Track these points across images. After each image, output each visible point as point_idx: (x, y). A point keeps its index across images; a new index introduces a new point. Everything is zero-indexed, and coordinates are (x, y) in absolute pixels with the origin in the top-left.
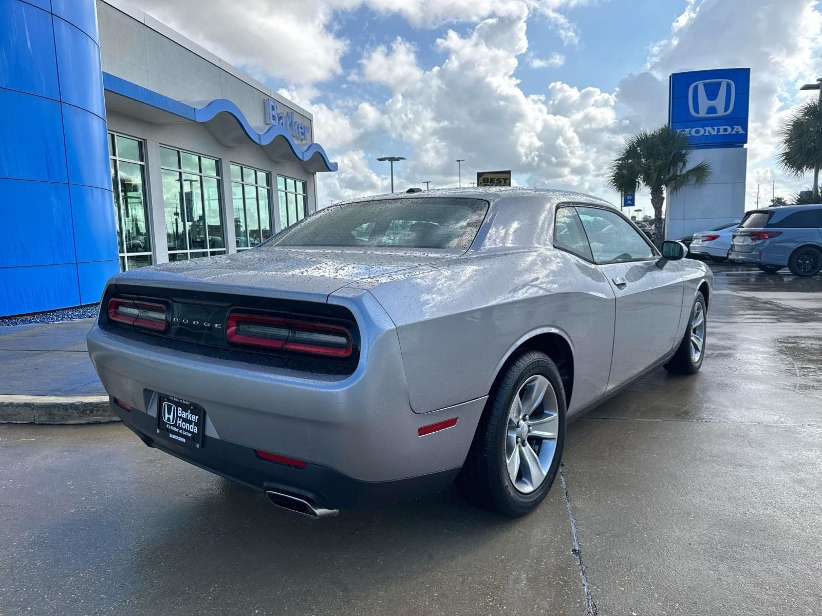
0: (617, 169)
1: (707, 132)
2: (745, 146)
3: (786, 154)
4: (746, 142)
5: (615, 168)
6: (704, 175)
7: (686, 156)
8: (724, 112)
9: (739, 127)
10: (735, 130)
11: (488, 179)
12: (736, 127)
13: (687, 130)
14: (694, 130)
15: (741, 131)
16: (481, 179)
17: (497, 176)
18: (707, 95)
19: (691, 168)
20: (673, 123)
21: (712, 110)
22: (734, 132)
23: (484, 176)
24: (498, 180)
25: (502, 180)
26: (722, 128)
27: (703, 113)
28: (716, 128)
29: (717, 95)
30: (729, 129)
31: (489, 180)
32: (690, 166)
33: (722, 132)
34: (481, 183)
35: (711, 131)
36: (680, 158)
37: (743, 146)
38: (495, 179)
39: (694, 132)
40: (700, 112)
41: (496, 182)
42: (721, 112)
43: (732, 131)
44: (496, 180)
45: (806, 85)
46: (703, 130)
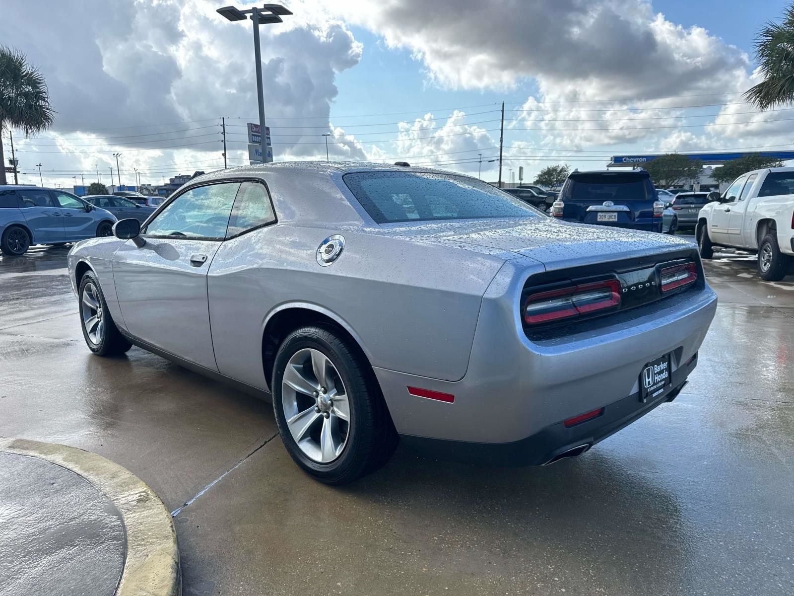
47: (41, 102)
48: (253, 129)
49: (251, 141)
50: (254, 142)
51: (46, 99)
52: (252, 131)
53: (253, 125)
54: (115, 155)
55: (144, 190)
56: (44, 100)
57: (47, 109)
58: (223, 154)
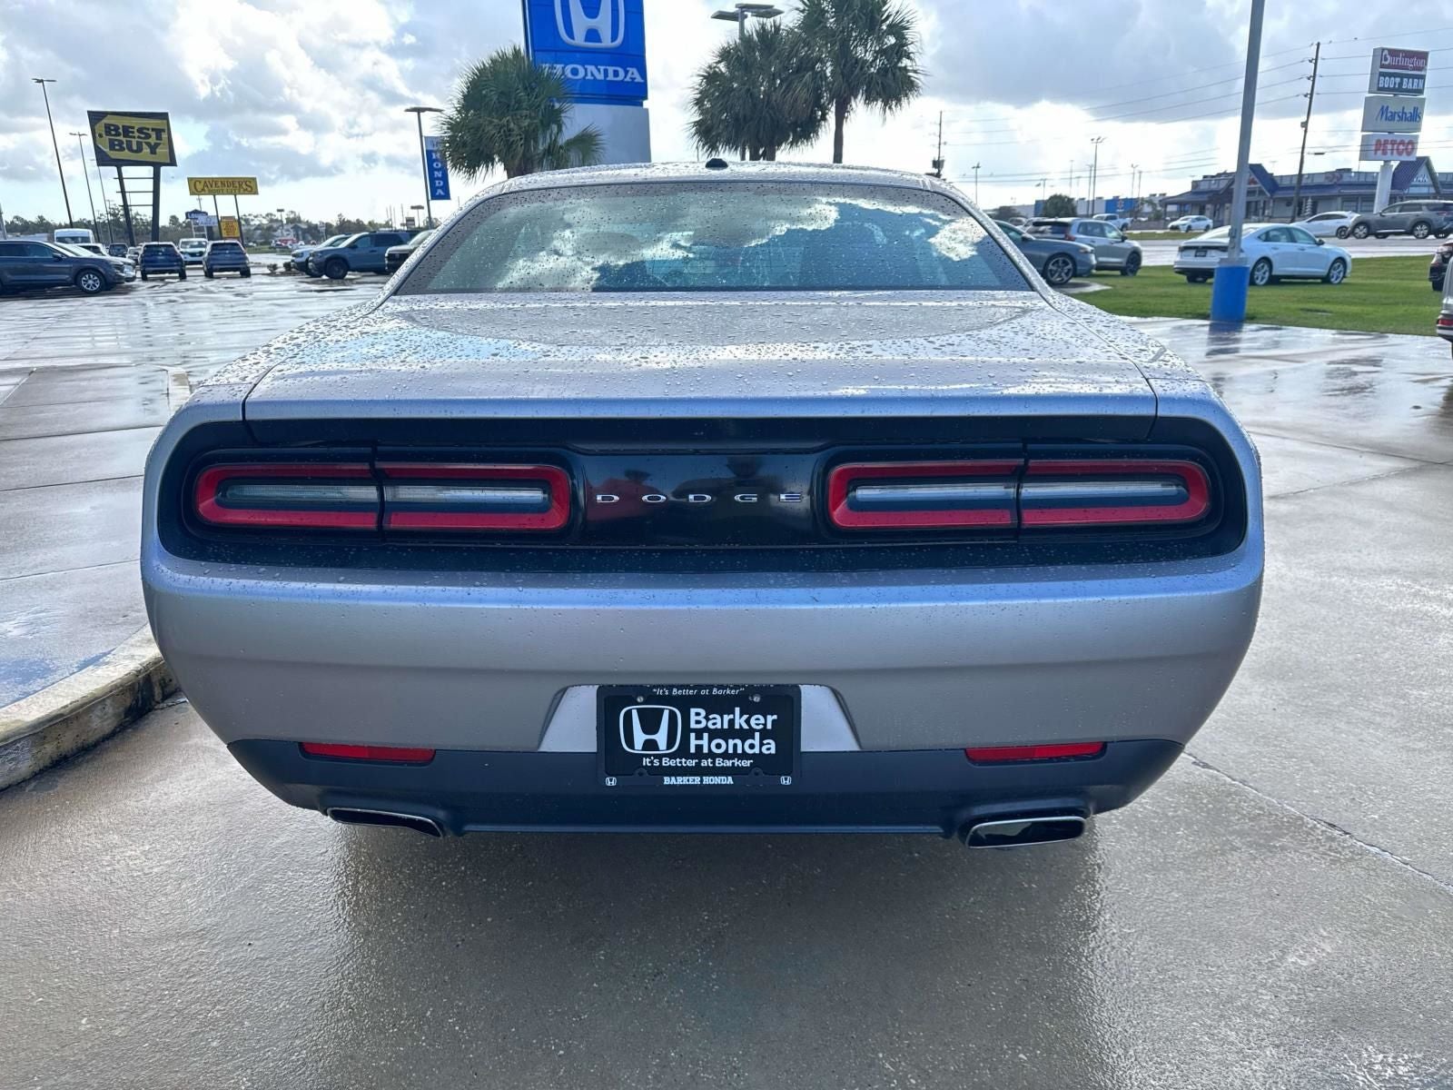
0: (448, 128)
1: (589, 74)
2: (646, 104)
3: (697, 124)
4: (645, 97)
5: (445, 127)
6: (593, 151)
7: (562, 115)
8: (612, 41)
9: (635, 70)
10: (629, 75)
11: (117, 128)
12: (631, 70)
13: (559, 67)
14: (569, 68)
15: (639, 79)
16: (100, 127)
17: (137, 123)
18: (583, 8)
19: (572, 137)
20: (534, 51)
21: (592, 35)
22: (628, 79)
23: (106, 121)
24: (140, 131)
25: (150, 132)
26: (611, 70)
27: (579, 40)
28: (602, 68)
29: (598, 9)
30: (621, 71)
31: (121, 131)
32: (570, 132)
33: (611, 77)
34: (101, 136)
35: (595, 72)
36: (554, 117)
37: (641, 105)
38: (133, 128)
39: (569, 70)
40: (576, 37)
41: (136, 134)
42: (606, 42)
43: (625, 77)
44: (135, 130)
45: (720, 12)
46: (583, 71)
47: (905, 62)
48: (1386, 60)
49: (1375, 89)
50: (1381, 89)
51: (911, 55)
52: (1382, 66)
53: (1386, 52)
54: (1095, 141)
55: (1146, 205)
56: (909, 58)
57: (915, 72)
58: (1302, 123)
